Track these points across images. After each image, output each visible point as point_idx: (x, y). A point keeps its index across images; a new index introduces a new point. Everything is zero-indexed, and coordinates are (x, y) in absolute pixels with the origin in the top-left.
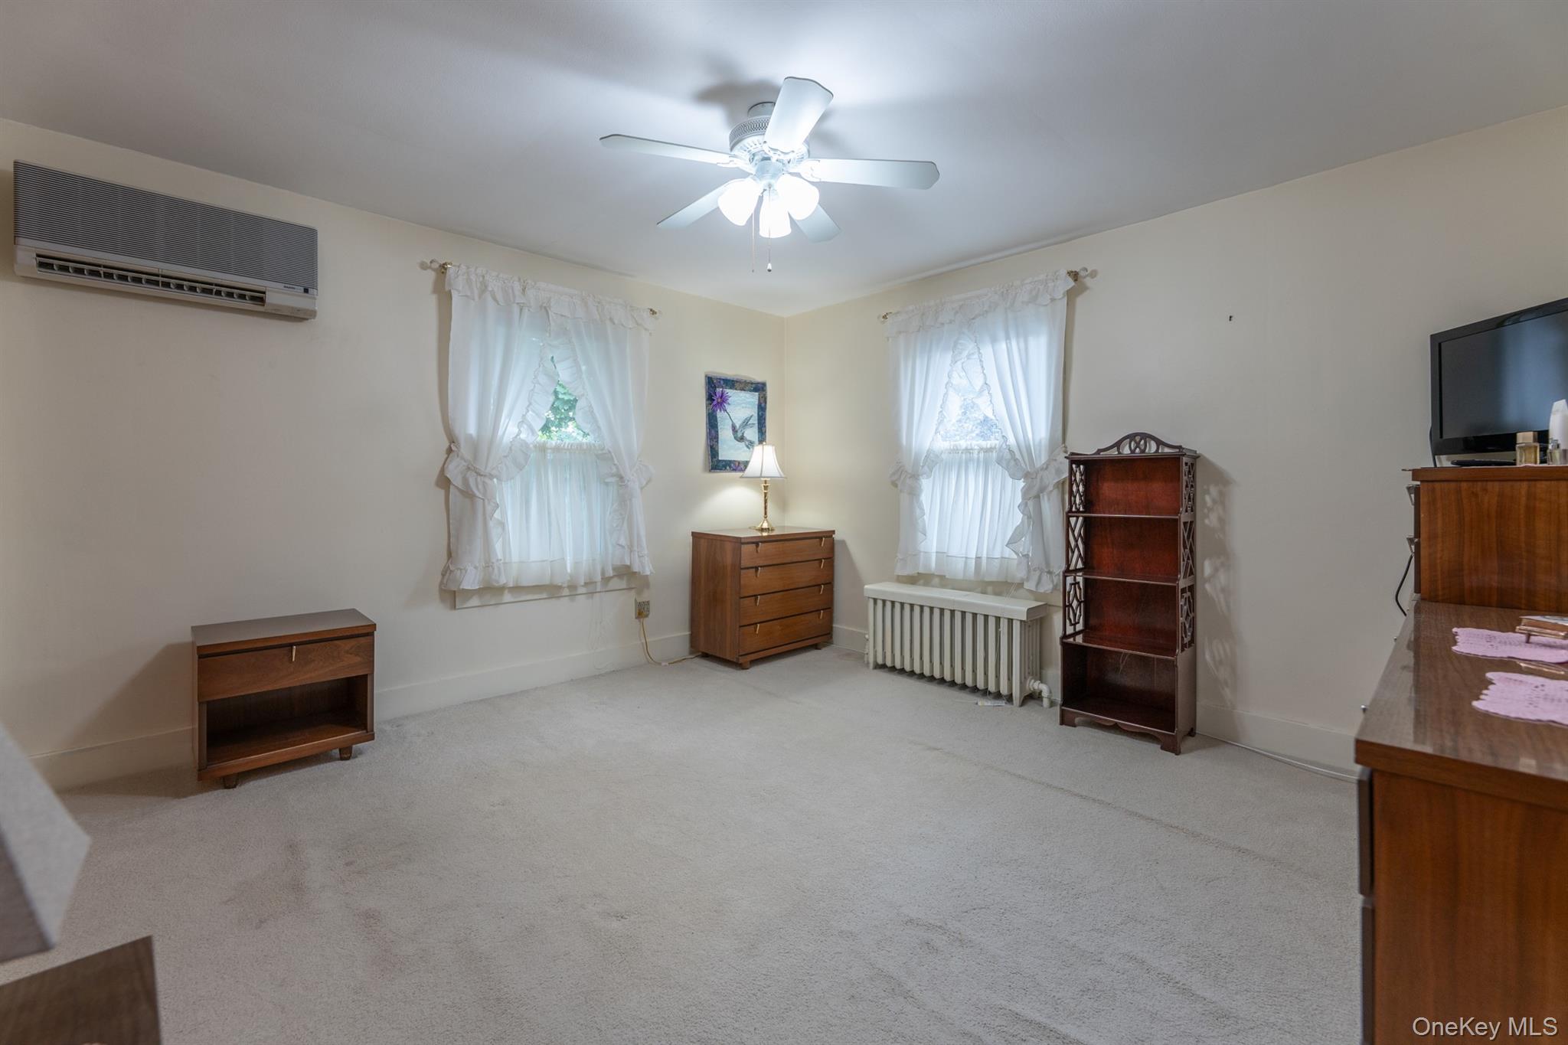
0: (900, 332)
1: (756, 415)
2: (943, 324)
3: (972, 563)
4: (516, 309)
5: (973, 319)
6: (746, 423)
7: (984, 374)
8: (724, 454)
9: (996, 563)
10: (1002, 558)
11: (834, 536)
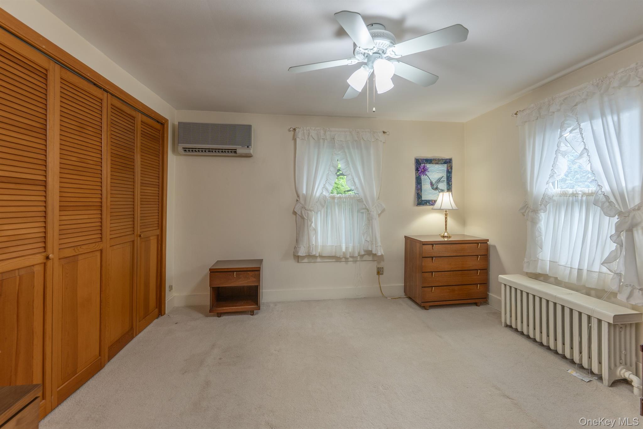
0: (526, 122)
1: (445, 176)
2: (554, 112)
3: (575, 273)
4: (321, 141)
5: (575, 105)
6: (439, 181)
7: (584, 142)
8: (424, 197)
9: (595, 276)
10: (599, 272)
11: (488, 243)
